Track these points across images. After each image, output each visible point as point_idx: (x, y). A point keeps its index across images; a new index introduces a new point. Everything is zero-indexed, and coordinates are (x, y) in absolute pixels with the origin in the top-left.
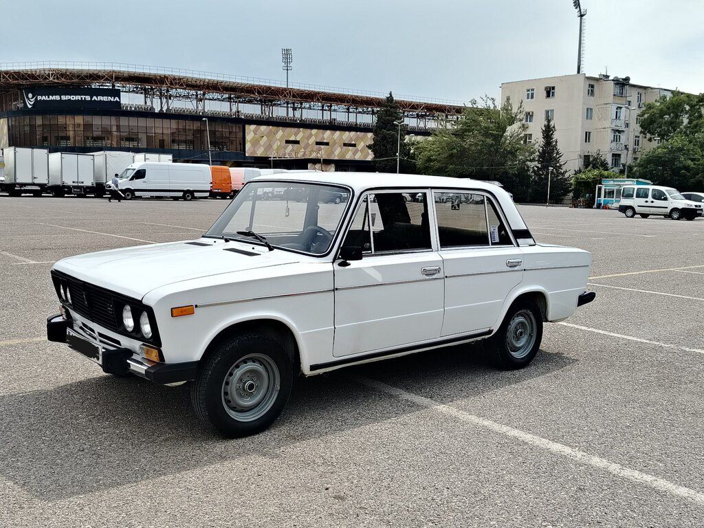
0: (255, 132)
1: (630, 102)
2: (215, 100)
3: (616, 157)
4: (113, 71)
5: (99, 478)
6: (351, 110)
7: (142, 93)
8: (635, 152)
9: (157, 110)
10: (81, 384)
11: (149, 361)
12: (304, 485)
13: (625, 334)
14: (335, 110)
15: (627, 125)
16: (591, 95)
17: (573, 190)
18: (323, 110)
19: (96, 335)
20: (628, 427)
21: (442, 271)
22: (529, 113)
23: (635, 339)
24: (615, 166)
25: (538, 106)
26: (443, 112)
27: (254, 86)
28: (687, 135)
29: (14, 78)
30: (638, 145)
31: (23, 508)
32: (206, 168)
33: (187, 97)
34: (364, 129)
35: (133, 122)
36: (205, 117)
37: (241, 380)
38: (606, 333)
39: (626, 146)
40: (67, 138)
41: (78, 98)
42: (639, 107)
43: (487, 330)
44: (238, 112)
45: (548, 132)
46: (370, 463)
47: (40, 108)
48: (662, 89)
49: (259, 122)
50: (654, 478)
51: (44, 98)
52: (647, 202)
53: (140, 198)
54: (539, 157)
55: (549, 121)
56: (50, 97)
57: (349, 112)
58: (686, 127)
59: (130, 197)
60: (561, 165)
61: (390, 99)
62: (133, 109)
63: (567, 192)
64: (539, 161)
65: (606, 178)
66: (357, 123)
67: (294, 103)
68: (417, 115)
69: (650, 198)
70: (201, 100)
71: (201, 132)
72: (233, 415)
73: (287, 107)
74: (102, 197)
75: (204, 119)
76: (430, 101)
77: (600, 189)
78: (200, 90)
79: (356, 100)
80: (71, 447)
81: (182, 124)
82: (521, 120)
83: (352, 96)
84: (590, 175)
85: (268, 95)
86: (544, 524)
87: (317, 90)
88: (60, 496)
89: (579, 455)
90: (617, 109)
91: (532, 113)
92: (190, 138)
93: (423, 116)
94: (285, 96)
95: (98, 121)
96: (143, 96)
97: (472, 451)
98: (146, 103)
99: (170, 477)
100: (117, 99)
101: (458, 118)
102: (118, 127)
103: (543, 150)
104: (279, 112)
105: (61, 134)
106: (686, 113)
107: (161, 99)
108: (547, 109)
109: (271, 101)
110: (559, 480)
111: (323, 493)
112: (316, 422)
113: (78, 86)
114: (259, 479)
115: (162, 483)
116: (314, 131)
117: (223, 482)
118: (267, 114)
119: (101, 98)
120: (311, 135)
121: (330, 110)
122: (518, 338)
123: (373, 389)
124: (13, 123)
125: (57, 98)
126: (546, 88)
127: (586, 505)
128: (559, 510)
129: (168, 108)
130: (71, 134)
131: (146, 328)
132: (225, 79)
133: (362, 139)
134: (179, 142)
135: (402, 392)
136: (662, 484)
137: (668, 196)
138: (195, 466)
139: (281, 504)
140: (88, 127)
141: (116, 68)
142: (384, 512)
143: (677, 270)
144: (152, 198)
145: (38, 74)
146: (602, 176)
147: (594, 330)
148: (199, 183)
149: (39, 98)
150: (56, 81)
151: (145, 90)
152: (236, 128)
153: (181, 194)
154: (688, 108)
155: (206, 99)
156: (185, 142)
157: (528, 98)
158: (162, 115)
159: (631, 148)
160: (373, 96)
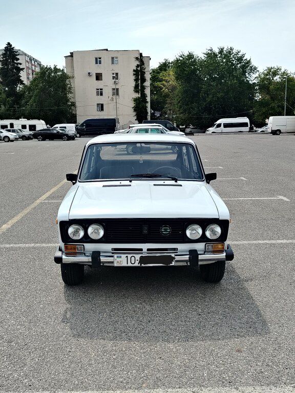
11: (215, 251)
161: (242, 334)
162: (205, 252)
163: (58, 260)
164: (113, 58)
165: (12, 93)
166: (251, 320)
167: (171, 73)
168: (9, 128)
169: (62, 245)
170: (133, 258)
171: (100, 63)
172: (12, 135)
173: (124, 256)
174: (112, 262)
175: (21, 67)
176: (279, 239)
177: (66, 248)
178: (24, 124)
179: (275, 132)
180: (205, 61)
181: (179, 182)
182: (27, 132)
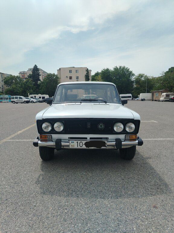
42: (2, 78)
52: (18, 100)
137: (23, 98)
161: (154, 193)
162: (125, 140)
163: (36, 144)
164: (76, 71)
165: (36, 84)
166: (157, 183)
167: (100, 77)
168: (34, 98)
169: (39, 135)
170: (81, 143)
171: (71, 72)
172: (35, 100)
173: (75, 142)
174: (69, 146)
175: (40, 74)
176: (158, 138)
177: (41, 137)
178: (40, 96)
179: (142, 100)
180: (114, 71)
181: (107, 104)
182: (41, 99)
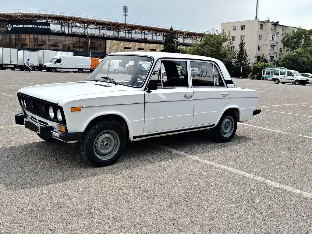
0: (111, 43)
1: (278, 33)
2: (93, 28)
3: (272, 57)
4: (47, 14)
5: (38, 182)
6: (154, 34)
7: (60, 25)
8: (280, 55)
9: (67, 33)
10: (31, 144)
11: (61, 131)
12: (130, 186)
13: (273, 129)
14: (146, 34)
15: (277, 43)
16: (261, 29)
17: (252, 71)
18: (141, 34)
19: (37, 121)
20: (274, 166)
21: (193, 97)
22: (233, 37)
23: (278, 131)
24: (271, 61)
25: (238, 34)
26: (195, 36)
27: (110, 22)
28: (303, 48)
29: (2, 17)
30: (281, 52)
31: (4, 193)
32: (88, 59)
33: (80, 27)
34: (160, 43)
35: (56, 38)
36: (88, 36)
37: (102, 141)
38: (265, 129)
39: (276, 52)
40: (26, 45)
41: (31, 26)
42: (283, 35)
43: (213, 124)
44: (103, 34)
45: (242, 45)
46: (159, 178)
47: (14, 31)
48: (293, 27)
49: (112, 39)
50: (285, 186)
51: (16, 26)
52: (285, 77)
53: (59, 71)
54: (238, 57)
55: (242, 41)
56: (19, 25)
57: (153, 35)
58: (303, 45)
59: (54, 71)
60: (247, 60)
61: (171, 29)
62: (56, 32)
63: (249, 72)
64: (237, 58)
65: (267, 66)
66: (156, 40)
67: (128, 31)
68: (184, 37)
69: (286, 75)
70: (86, 28)
71: (86, 43)
72: (98, 156)
73: (125, 32)
74: (42, 71)
75: (88, 37)
76: (189, 31)
77: (264, 71)
78: (86, 24)
79: (156, 30)
80: (26, 169)
81: (78, 39)
82: (230, 40)
83: (154, 28)
84: (260, 65)
85: (117, 27)
86: (236, 203)
87: (139, 25)
88: (20, 189)
89: (252, 176)
90: (273, 36)
91: (235, 37)
92: (81, 45)
93: (186, 38)
94: (124, 27)
95: (40, 37)
96: (60, 26)
97: (204, 174)
98: (62, 29)
99: (70, 182)
100: (49, 27)
101: (202, 39)
102: (49, 40)
103: (239, 53)
104: (122, 34)
105: (23, 43)
106: (303, 38)
107: (68, 27)
108: (242, 35)
109: (118, 29)
110: (243, 186)
111: (138, 189)
112: (136, 161)
113: (31, 21)
114: (110, 183)
115: (66, 184)
116: (137, 43)
117: (94, 184)
118: (116, 35)
119: (41, 27)
120: (136, 45)
121: (144, 34)
122: (226, 129)
123: (161, 149)
124: (2, 38)
125: (22, 26)
126: (241, 26)
127: (255, 196)
128: (242, 198)
129: (72, 32)
130: (28, 43)
131: (60, 117)
132: (98, 19)
133: (159, 47)
134: (76, 47)
135: (174, 150)
136: (288, 188)
137: (294, 74)
138: (81, 178)
139: (119, 193)
140: (36, 40)
141: (48, 13)
142: (165, 197)
143: (297, 104)
144: (64, 72)
145: (13, 15)
146: (265, 65)
147: (260, 127)
148: (85, 65)
149: (14, 26)
150: (21, 18)
151: (61, 23)
152: (102, 42)
153: (77, 70)
154: (304, 36)
155: (89, 28)
156: (79, 47)
157: (233, 30)
158: (69, 35)
159: (278, 53)
160: (164, 28)
